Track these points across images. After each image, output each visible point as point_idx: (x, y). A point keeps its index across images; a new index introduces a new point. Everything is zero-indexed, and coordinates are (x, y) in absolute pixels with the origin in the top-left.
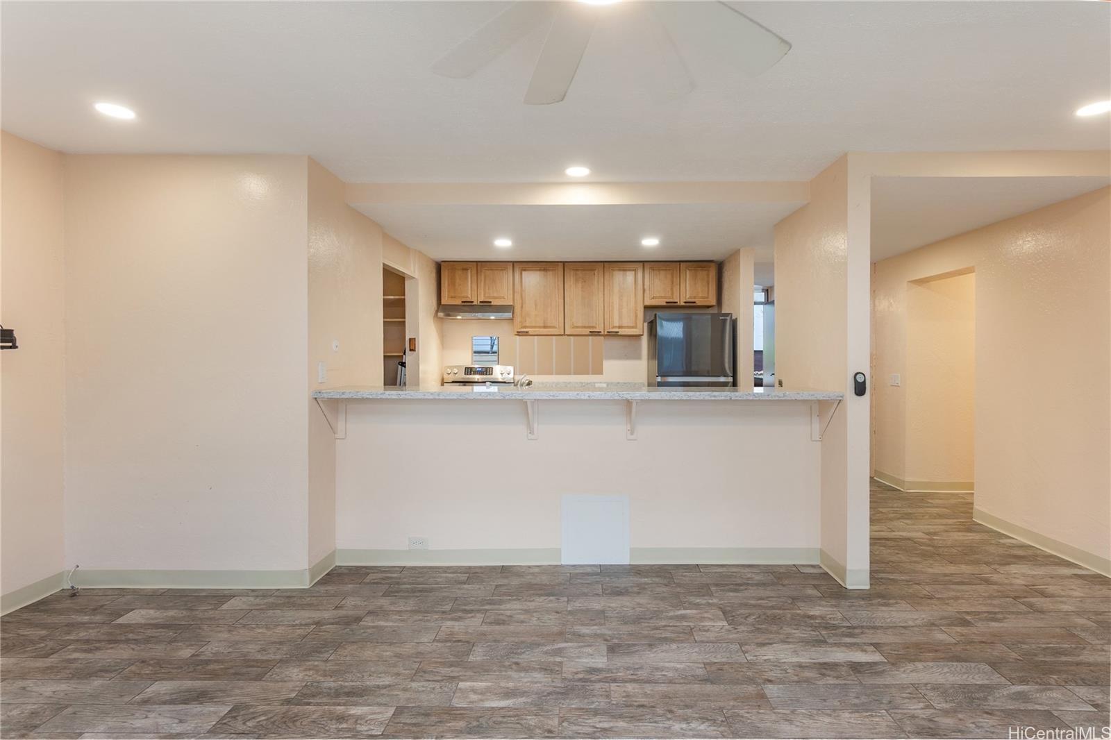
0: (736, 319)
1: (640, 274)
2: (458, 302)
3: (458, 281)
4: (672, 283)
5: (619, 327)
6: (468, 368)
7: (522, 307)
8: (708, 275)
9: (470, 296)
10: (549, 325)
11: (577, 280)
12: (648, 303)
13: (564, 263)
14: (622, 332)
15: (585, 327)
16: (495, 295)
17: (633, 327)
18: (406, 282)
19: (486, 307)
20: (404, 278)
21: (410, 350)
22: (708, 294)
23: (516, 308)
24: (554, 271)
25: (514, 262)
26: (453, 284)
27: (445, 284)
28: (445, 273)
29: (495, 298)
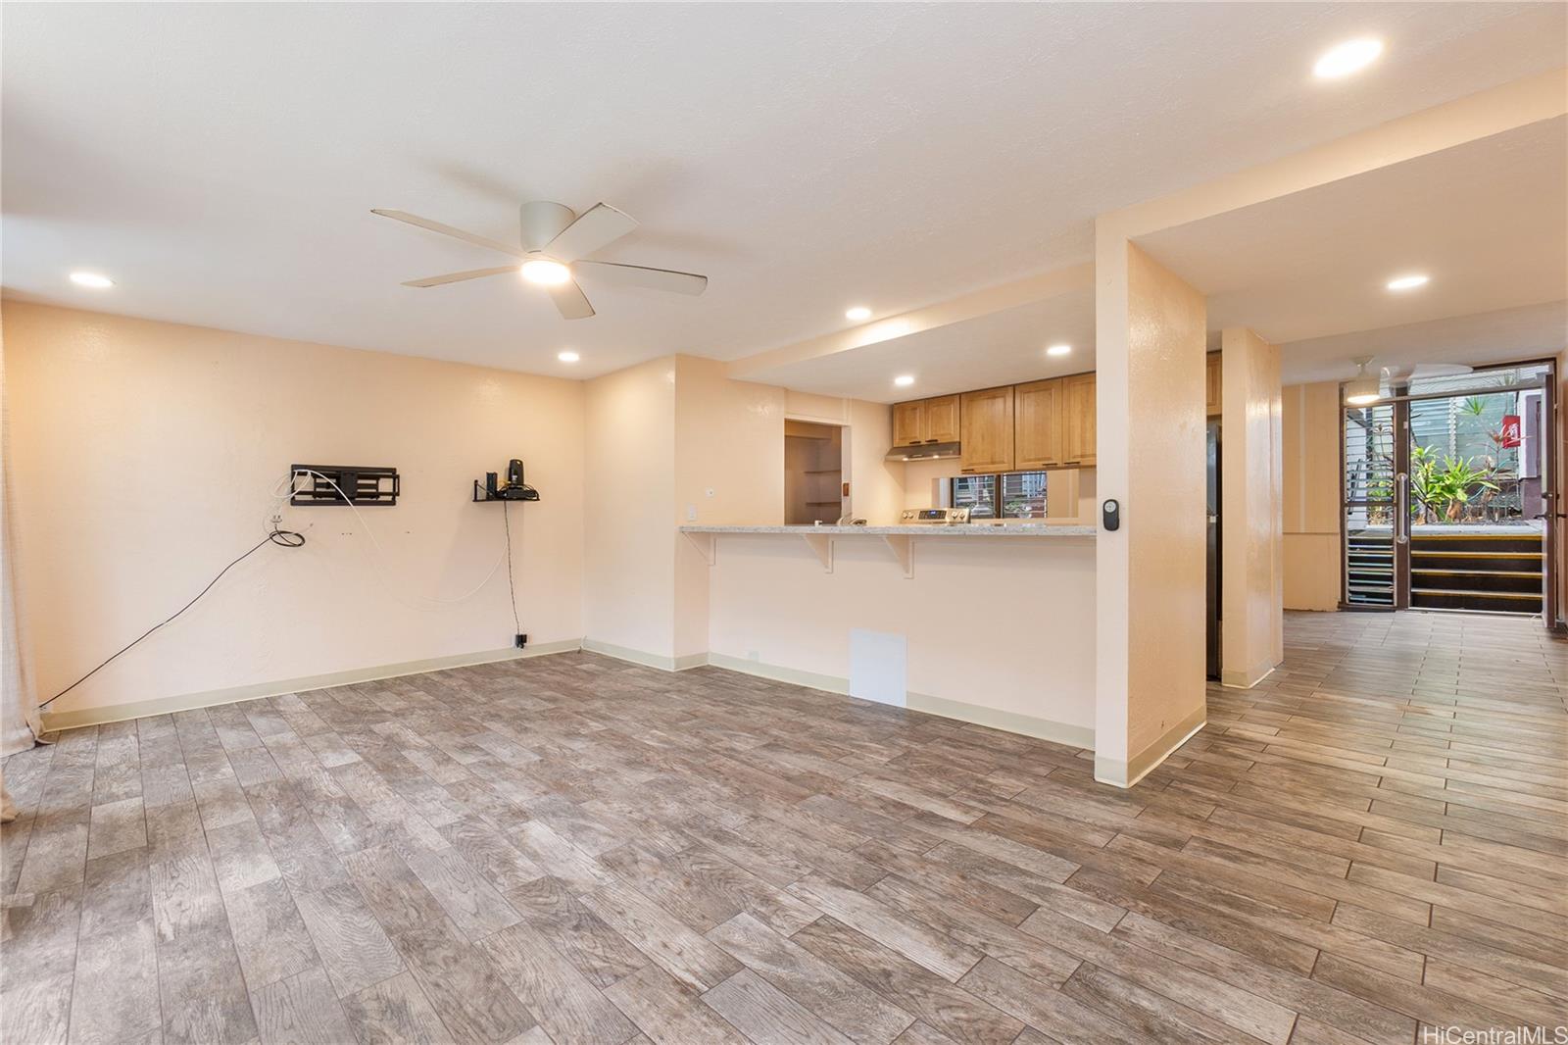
2: (908, 443)
3: (908, 422)
5: (1082, 457)
6: (923, 512)
7: (969, 442)
9: (918, 437)
10: (997, 460)
14: (1085, 462)
18: (842, 431)
19: (933, 445)
20: (839, 427)
21: (846, 494)
23: (962, 443)
24: (1004, 397)
25: (960, 394)
26: (904, 423)
27: (897, 425)
28: (897, 415)
29: (942, 435)
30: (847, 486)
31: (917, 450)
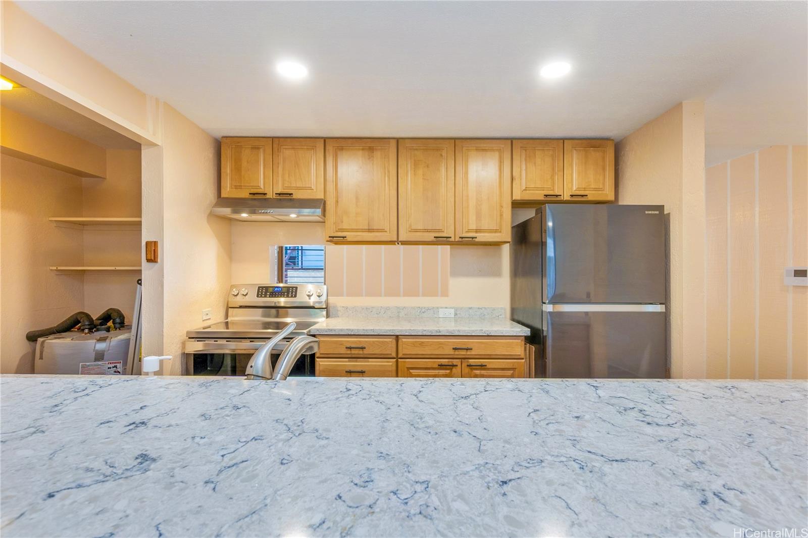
0: (669, 213)
1: (507, 156)
2: (244, 194)
3: (244, 164)
4: (553, 169)
5: (477, 231)
6: (262, 287)
7: (337, 202)
8: (604, 159)
9: (262, 187)
10: (376, 228)
11: (416, 164)
12: (518, 196)
13: (398, 140)
14: (482, 237)
15: (427, 231)
16: (299, 184)
17: (496, 231)
18: (143, 152)
19: (286, 200)
20: (140, 145)
21: (149, 260)
22: (604, 184)
23: (328, 203)
26: (237, 169)
27: (227, 169)
28: (226, 153)
29: (298, 188)
31: (260, 204)
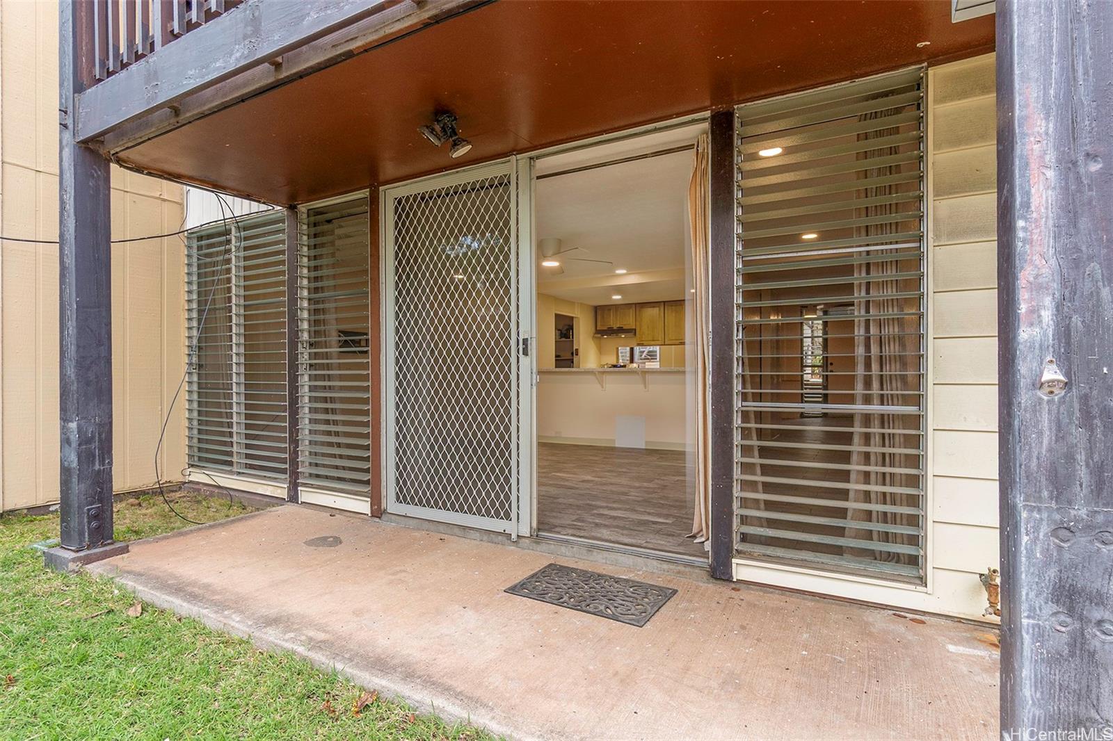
2: (605, 328)
3: (605, 316)
7: (640, 329)
9: (612, 325)
10: (655, 339)
15: (676, 340)
16: (626, 323)
18: (574, 320)
21: (576, 355)
23: (637, 329)
24: (659, 307)
25: (636, 304)
26: (603, 317)
27: (599, 317)
28: (599, 312)
29: (625, 325)
30: (577, 350)
31: (611, 332)
